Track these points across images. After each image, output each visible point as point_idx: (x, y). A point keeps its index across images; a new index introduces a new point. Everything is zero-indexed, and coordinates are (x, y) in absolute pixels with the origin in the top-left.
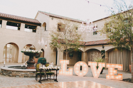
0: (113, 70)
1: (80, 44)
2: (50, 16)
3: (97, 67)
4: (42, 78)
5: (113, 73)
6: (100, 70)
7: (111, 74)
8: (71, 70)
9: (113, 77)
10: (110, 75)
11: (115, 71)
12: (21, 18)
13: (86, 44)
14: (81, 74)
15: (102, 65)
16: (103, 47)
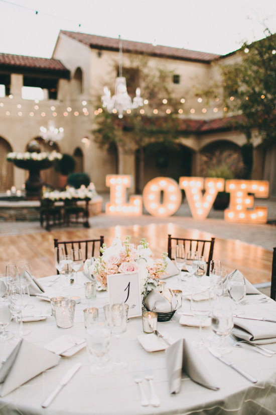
0: (244, 198)
1: (183, 127)
2: (93, 46)
3: (203, 192)
4: (51, 223)
5: (243, 204)
6: (211, 198)
7: (239, 208)
8: (137, 201)
9: (242, 216)
10: (237, 212)
11: (249, 201)
12: (10, 57)
13: (205, 128)
14: (162, 211)
15: (215, 186)
16: (249, 136)
